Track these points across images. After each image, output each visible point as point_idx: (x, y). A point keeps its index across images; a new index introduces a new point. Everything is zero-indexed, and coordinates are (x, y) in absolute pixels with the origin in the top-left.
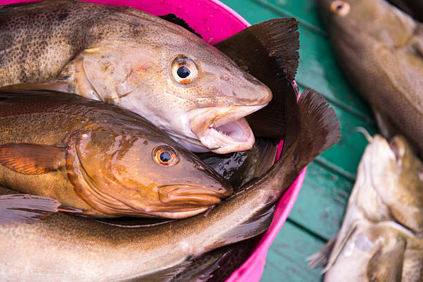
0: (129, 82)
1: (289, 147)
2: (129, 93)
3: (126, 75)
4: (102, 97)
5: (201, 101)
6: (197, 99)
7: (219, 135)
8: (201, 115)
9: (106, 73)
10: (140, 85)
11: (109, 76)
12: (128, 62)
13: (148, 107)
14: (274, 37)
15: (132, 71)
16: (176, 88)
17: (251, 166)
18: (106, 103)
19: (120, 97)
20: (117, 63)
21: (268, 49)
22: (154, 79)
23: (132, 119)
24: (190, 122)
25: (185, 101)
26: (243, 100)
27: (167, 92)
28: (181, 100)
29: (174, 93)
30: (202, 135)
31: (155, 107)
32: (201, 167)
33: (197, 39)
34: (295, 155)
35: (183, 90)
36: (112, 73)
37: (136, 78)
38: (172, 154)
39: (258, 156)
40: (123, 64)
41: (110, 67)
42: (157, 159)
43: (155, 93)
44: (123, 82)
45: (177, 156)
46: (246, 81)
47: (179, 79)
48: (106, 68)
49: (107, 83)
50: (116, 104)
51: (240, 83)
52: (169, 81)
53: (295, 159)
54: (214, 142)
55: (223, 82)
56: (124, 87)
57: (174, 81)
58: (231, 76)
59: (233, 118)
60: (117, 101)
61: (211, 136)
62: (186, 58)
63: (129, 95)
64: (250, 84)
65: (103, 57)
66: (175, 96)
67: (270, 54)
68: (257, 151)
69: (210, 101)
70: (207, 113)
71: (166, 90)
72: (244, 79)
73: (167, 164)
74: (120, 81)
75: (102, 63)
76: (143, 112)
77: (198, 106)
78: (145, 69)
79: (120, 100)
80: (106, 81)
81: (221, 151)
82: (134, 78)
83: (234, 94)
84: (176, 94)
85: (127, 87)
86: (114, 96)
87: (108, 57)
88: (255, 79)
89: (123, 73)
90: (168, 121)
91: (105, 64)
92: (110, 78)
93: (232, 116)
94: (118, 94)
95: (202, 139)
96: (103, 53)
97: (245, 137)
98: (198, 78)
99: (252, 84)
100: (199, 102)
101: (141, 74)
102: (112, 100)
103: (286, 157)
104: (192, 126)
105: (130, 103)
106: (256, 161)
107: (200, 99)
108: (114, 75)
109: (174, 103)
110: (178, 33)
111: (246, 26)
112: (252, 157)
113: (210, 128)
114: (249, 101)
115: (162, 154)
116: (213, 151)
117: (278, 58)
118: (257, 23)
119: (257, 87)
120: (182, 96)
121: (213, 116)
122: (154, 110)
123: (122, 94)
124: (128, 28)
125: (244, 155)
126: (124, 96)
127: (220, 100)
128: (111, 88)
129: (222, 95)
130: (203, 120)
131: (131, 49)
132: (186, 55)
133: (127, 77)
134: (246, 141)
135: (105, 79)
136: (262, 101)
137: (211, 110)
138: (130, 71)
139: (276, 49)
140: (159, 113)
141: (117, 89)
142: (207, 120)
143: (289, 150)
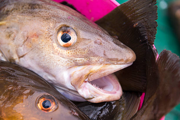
0: (26, 46)
1: (149, 98)
2: (26, 54)
3: (23, 41)
4: (7, 58)
5: (79, 61)
6: (76, 59)
7: (93, 88)
8: (78, 71)
9: (9, 39)
10: (33, 48)
11: (12, 41)
12: (25, 31)
13: (39, 65)
14: (137, 12)
15: (28, 38)
16: (60, 50)
17: (119, 113)
18: (11, 63)
19: (19, 58)
20: (17, 32)
21: (133, 21)
22: (43, 43)
23: (25, 74)
24: (70, 76)
25: (67, 60)
26: (111, 60)
27: (53, 53)
28: (63, 59)
29: (58, 54)
30: (80, 88)
31: (44, 65)
32: (76, 114)
33: (78, 15)
34: (154, 105)
35: (65, 52)
36: (14, 39)
37: (31, 43)
38: (52, 102)
39: (125, 105)
40: (22, 33)
41: (13, 35)
42: (40, 106)
43: (44, 54)
44: (22, 46)
45: (56, 104)
46: (115, 45)
47: (62, 43)
48: (10, 36)
49: (10, 48)
50: (17, 63)
51: (110, 46)
52: (55, 45)
53: (154, 108)
54: (89, 93)
55: (96, 45)
56: (22, 50)
57: (59, 45)
58: (103, 41)
59: (104, 74)
60: (17, 61)
61: (86, 88)
62: (68, 27)
63: (25, 56)
64: (118, 47)
65: (8, 28)
66: (59, 56)
67: (135, 25)
68: (125, 102)
69: (85, 60)
70: (83, 70)
71: (52, 52)
72: (113, 43)
73: (47, 111)
74: (19, 46)
75: (7, 32)
76: (36, 69)
77: (77, 65)
78: (37, 36)
79: (20, 60)
80: (10, 46)
81: (95, 100)
82: (29, 43)
83: (105, 55)
84: (60, 55)
85: (24, 50)
86: (15, 57)
87: (11, 27)
88: (122, 44)
89: (21, 39)
90: (54, 76)
91: (9, 33)
92: (13, 43)
93: (103, 72)
94: (18, 55)
95: (80, 91)
96: (8, 25)
97: (115, 90)
98: (77, 43)
99: (119, 47)
100: (77, 61)
101: (34, 40)
102: (14, 60)
103: (147, 107)
104: (72, 80)
105: (26, 62)
106: (123, 109)
107: (78, 59)
108: (15, 41)
109: (58, 62)
110: (64, 10)
111: (116, 6)
112: (121, 106)
113: (85, 82)
114: (117, 60)
115: (45, 102)
116: (89, 100)
117: (140, 28)
118: (125, 2)
119: (124, 50)
120: (64, 56)
121: (88, 72)
122: (43, 67)
123: (21, 55)
124: (28, 6)
125: (114, 104)
126: (22, 57)
127: (94, 59)
128: (13, 50)
129: (95, 56)
130: (80, 76)
131: (28, 21)
132: (68, 24)
133: (24, 42)
134: (115, 93)
135: (9, 44)
136: (127, 60)
137: (86, 67)
138: (26, 38)
139: (139, 20)
140: (47, 70)
141: (17, 52)
142: (83, 75)
143: (149, 101)
